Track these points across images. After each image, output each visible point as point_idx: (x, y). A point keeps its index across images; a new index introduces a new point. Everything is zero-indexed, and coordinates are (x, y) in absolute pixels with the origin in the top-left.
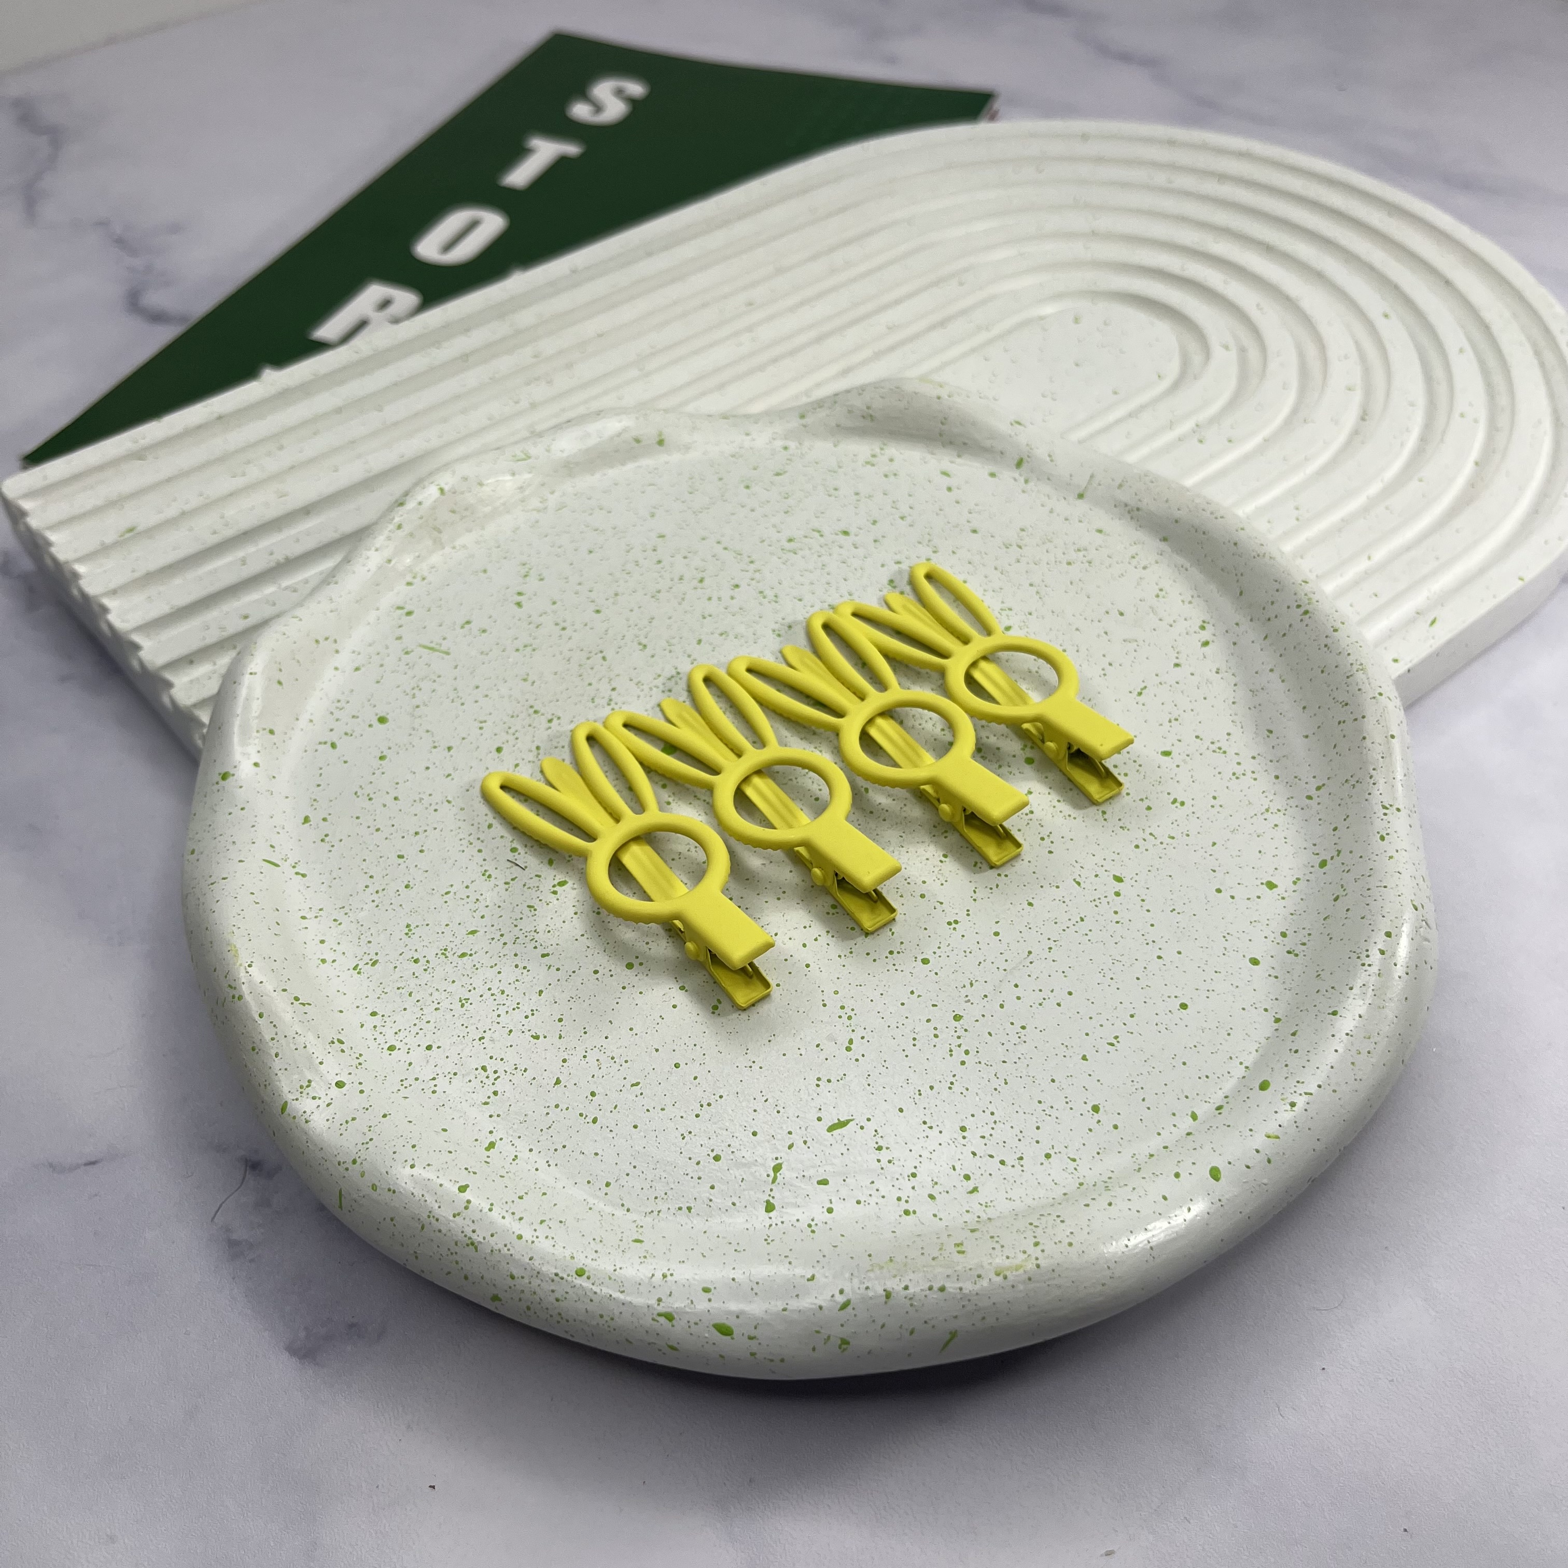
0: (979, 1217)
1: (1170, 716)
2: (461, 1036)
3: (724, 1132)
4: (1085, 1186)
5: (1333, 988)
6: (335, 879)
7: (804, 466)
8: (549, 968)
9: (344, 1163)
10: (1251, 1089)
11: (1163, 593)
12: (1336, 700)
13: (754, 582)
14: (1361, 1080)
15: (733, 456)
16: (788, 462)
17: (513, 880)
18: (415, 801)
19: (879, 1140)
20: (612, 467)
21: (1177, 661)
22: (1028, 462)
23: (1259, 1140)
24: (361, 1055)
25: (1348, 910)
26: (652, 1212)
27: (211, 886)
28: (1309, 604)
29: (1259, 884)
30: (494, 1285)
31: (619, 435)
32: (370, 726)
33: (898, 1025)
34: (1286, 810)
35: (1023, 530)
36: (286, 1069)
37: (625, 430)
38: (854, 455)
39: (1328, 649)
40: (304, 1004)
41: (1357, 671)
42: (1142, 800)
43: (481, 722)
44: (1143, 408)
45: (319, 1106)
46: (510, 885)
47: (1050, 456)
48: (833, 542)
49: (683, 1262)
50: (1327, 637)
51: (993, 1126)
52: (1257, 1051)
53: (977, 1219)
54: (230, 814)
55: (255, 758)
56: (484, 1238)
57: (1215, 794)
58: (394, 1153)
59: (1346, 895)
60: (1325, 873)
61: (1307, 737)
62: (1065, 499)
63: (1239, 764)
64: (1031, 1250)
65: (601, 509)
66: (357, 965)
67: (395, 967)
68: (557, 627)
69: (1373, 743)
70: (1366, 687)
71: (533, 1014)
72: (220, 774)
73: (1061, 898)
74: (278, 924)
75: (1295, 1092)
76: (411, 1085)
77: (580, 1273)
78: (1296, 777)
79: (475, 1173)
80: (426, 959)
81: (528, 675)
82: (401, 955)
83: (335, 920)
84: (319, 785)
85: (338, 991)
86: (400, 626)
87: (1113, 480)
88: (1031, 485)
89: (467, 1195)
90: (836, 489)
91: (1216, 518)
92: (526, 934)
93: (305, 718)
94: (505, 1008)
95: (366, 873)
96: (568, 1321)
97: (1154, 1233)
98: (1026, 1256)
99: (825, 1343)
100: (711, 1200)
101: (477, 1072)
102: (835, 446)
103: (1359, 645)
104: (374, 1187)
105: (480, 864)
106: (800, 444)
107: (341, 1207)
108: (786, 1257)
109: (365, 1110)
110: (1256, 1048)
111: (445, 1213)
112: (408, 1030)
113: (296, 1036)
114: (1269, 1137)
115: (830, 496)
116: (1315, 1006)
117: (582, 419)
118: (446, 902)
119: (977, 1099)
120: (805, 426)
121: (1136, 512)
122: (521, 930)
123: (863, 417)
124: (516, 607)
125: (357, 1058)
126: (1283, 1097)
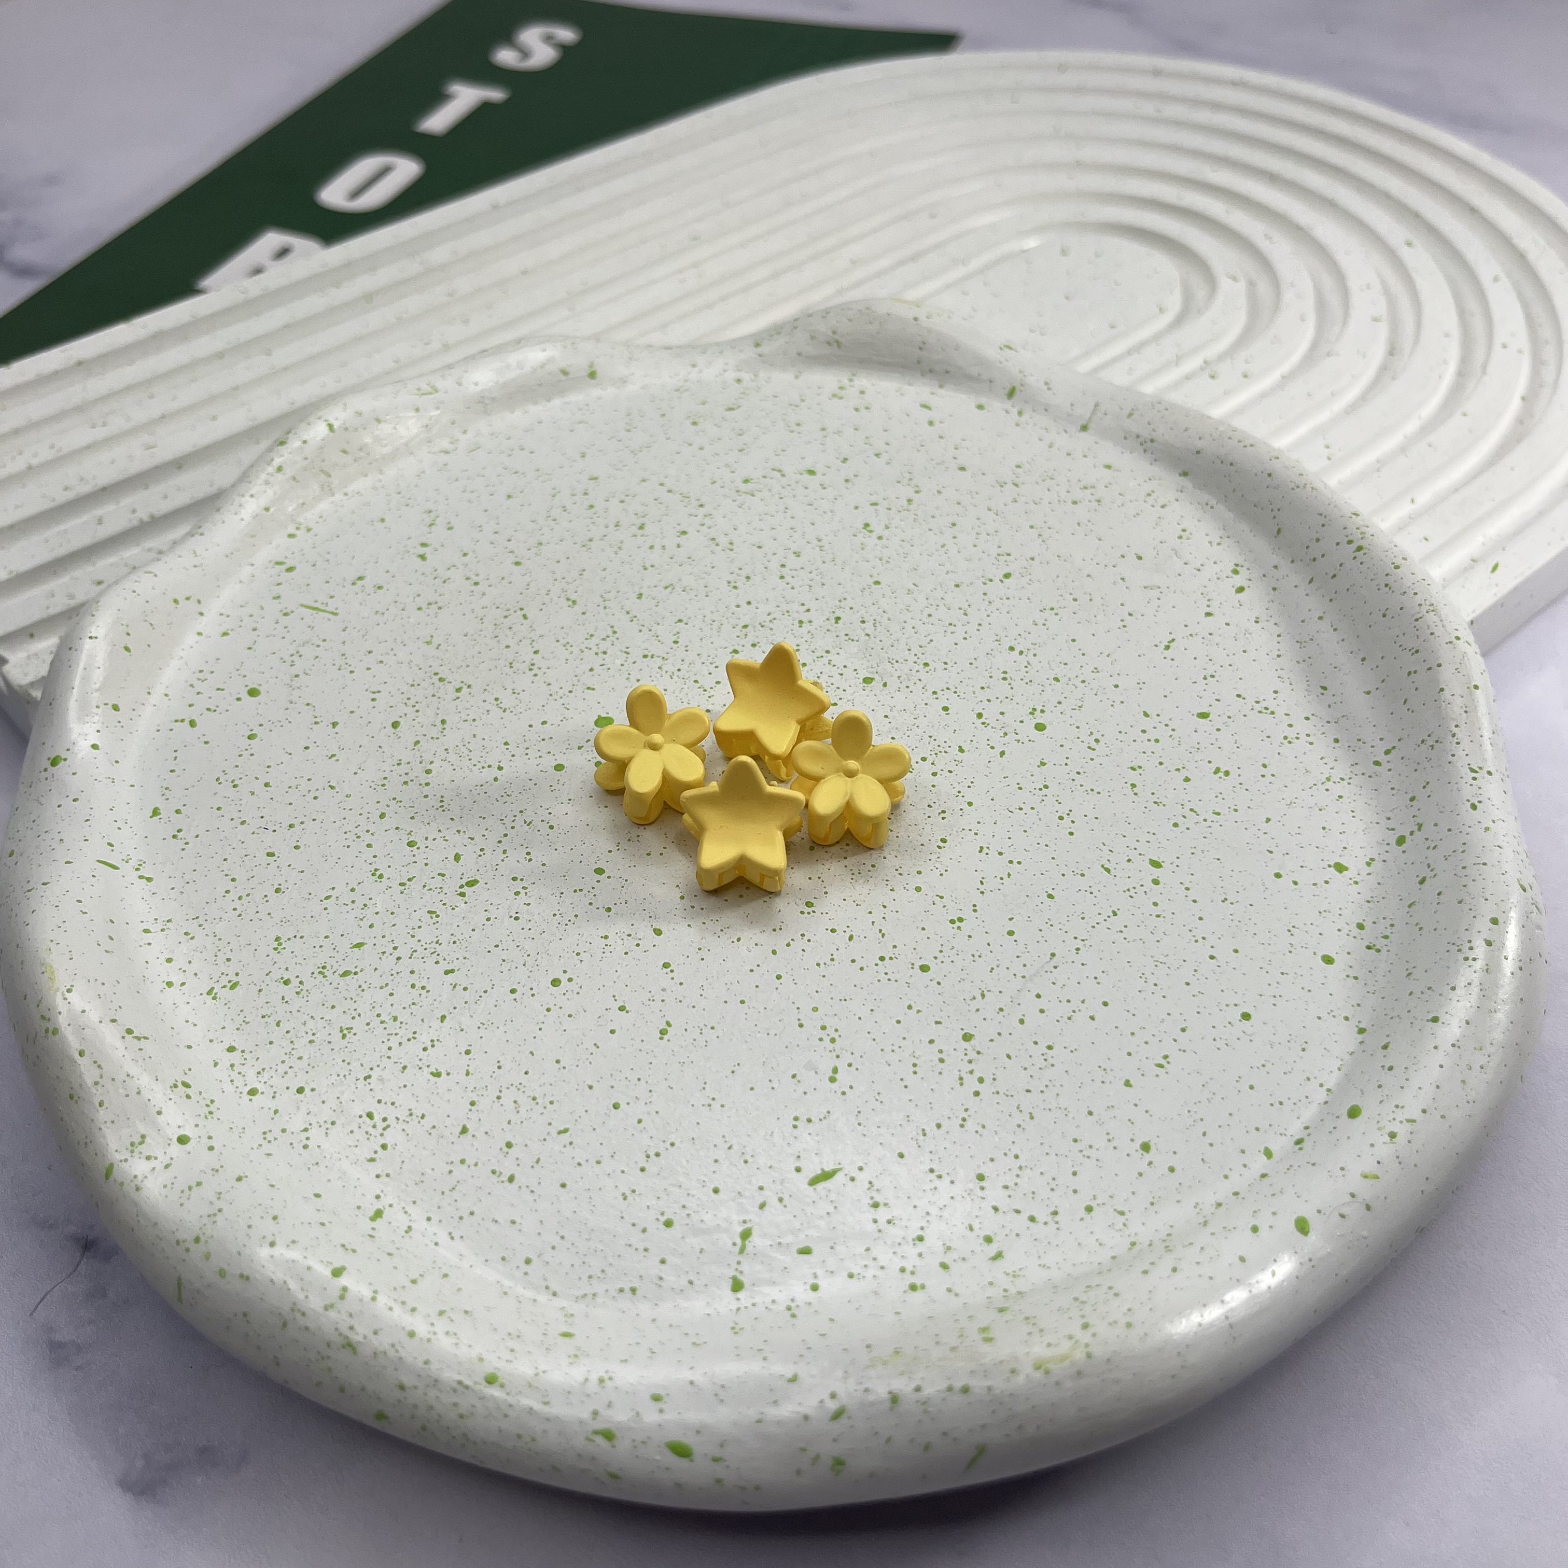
0: (1005, 1290)
1: (1205, 673)
2: (341, 1076)
3: (677, 1190)
4: (1137, 1248)
5: (1430, 988)
6: (188, 883)
7: (761, 400)
8: (454, 987)
9: (184, 1242)
10: (1338, 1117)
11: (1187, 533)
12: (1403, 647)
13: (704, 528)
14: (1474, 1102)
15: (678, 390)
16: (742, 396)
17: (409, 880)
18: (290, 787)
19: (875, 1194)
20: (536, 403)
21: (1208, 610)
22: (1021, 391)
23: (1353, 1182)
24: (212, 1102)
25: (1439, 894)
26: (585, 1295)
27: (26, 894)
28: (1362, 538)
29: (1326, 866)
30: (379, 1398)
31: (542, 366)
32: (239, 699)
33: (893, 1048)
34: (1350, 778)
35: (1018, 466)
36: (113, 1122)
37: (551, 360)
38: (819, 388)
39: (1390, 588)
40: (138, 1038)
41: (1427, 612)
42: (1178, 770)
43: (374, 693)
44: (1142, 345)
45: (154, 1169)
46: (407, 887)
47: (1046, 383)
48: (797, 483)
49: (626, 1361)
50: (1387, 575)
51: (1019, 1172)
52: (1339, 1069)
53: (1006, 1294)
54: (59, 806)
55: (94, 739)
56: (365, 1337)
57: (1266, 762)
58: (249, 1227)
59: (1435, 875)
60: (1404, 852)
61: (1368, 693)
62: (1066, 431)
63: (1290, 726)
64: (1079, 1334)
65: (522, 449)
66: (213, 989)
67: (260, 991)
68: (468, 582)
69: (1453, 695)
70: (1438, 631)
71: (433, 1046)
72: (49, 759)
73: (1088, 889)
74: (112, 939)
75: (1394, 1119)
76: (276, 1139)
77: (491, 1380)
78: (1359, 740)
79: (354, 1251)
80: (299, 980)
81: (432, 636)
82: (267, 975)
83: (186, 934)
84: (171, 771)
85: (187, 1022)
86: (278, 584)
87: (1121, 409)
88: (1026, 417)
89: (344, 1281)
90: (798, 425)
91: (1245, 446)
92: (425, 946)
93: (159, 690)
94: (397, 1039)
95: (226, 875)
96: (475, 1444)
97: (1233, 1304)
98: (1073, 1341)
99: (813, 1464)
100: (661, 1278)
101: (361, 1121)
102: (797, 377)
103: (1426, 582)
104: (222, 1273)
105: (369, 862)
106: (755, 376)
107: (180, 1300)
108: (760, 1350)
109: (214, 1173)
110: (1338, 1065)
111: (315, 1303)
112: (275, 1068)
113: (127, 1079)
114: (1366, 1177)
115: (792, 432)
116: (1409, 1011)
117: (500, 349)
118: (325, 909)
119: (997, 1139)
120: (760, 355)
121: (1149, 444)
122: (419, 941)
123: (829, 343)
124: (419, 560)
125: (207, 1106)
126: (1380, 1125)
